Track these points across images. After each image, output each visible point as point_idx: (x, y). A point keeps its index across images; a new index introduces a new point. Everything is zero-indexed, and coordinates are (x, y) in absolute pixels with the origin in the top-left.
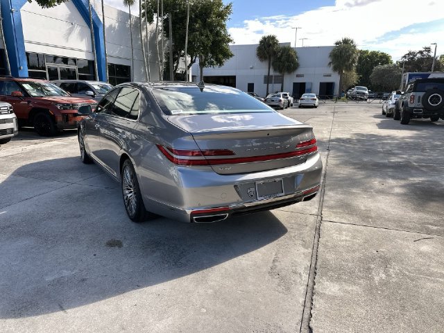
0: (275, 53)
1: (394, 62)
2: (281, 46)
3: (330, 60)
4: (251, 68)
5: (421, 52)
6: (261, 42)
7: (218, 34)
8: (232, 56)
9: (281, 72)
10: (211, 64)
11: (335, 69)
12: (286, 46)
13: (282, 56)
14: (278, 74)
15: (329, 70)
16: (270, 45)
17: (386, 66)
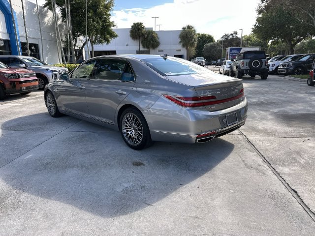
0: (143, 35)
1: (216, 41)
2: (147, 30)
3: (179, 40)
4: (127, 45)
5: (232, 35)
6: (132, 27)
7: (105, 21)
8: (116, 36)
9: (148, 47)
10: (101, 42)
11: (183, 46)
12: (150, 30)
13: (148, 37)
14: (146, 49)
15: (180, 47)
16: (139, 29)
17: (212, 43)
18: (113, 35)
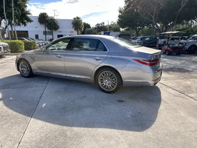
0: (47, 21)
1: (92, 27)
2: (50, 18)
4: (36, 27)
5: (101, 24)
6: (40, 15)
7: (23, 10)
9: (51, 29)
10: (19, 25)
11: (75, 29)
12: (52, 18)
13: (51, 22)
14: (50, 31)
16: (44, 17)
17: (90, 29)
18: (29, 20)
